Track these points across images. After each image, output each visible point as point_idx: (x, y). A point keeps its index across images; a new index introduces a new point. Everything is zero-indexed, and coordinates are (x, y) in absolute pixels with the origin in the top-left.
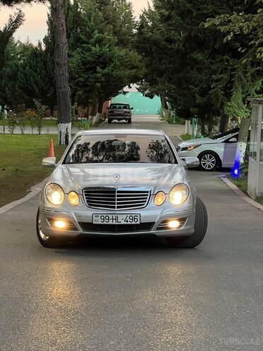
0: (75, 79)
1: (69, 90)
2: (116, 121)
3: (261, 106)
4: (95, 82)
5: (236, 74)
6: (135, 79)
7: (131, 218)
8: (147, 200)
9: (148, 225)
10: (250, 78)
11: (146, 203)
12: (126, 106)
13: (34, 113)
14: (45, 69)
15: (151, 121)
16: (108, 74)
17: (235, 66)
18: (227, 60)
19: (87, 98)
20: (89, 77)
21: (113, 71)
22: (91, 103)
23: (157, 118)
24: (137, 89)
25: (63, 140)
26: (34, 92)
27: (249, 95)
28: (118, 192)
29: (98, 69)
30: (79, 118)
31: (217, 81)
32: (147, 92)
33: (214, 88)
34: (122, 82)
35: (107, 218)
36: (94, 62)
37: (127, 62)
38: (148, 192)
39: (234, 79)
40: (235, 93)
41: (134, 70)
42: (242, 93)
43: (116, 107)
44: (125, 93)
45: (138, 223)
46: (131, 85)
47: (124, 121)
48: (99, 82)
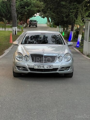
0: (18, 11)
1: (16, 15)
2: (32, 26)
3: (89, 22)
4: (25, 12)
5: (79, 10)
6: (38, 11)
7: (49, 66)
8: (55, 59)
9: (56, 69)
10: (84, 11)
11: (55, 61)
12: (35, 21)
13: (3, 23)
14: (7, 7)
15: (44, 26)
16: (29, 9)
17: (79, 7)
18: (76, 5)
19: (22, 18)
20: (23, 10)
21: (31, 8)
22: (23, 20)
23: (46, 25)
24: (39, 15)
25: (14, 33)
26: (3, 15)
27: (84, 17)
28: (44, 56)
29: (26, 7)
30: (19, 25)
31: (72, 12)
32: (42, 16)
33: (71, 15)
34: (34, 12)
35: (40, 66)
36: (24, 5)
37: (36, 5)
38: (56, 56)
39: (78, 12)
40: (78, 17)
41: (38, 8)
42: (81, 17)
43: (32, 21)
44: (35, 16)
45: (52, 68)
46: (37, 13)
47: (35, 26)
48: (26, 12)
